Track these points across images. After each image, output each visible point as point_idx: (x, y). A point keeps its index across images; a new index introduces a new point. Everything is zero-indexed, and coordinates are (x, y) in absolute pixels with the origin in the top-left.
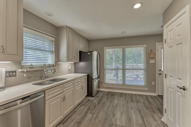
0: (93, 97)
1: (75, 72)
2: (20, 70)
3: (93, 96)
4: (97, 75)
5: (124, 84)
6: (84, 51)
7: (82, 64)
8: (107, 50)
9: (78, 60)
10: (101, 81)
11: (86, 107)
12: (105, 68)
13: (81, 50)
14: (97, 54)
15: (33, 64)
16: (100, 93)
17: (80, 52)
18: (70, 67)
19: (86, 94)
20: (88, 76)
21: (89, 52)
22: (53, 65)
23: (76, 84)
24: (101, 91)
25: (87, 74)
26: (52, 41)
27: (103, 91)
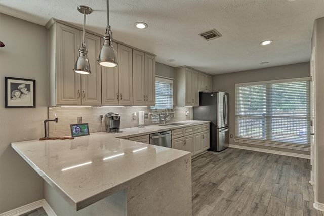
0: (218, 152)
1: (194, 119)
2: (150, 113)
3: (217, 150)
4: (224, 123)
5: (269, 140)
6: (206, 91)
7: (203, 109)
8: (240, 88)
9: (197, 103)
10: (230, 133)
11: (208, 159)
12: (237, 114)
13: (201, 91)
14: (224, 96)
15: (157, 108)
16: (228, 149)
17: (201, 93)
18: (188, 112)
19: (208, 147)
20: (211, 124)
21: (212, 93)
22: (172, 110)
23: (196, 131)
24: (231, 148)
25: (210, 122)
26: (170, 84)
27: (233, 148)
